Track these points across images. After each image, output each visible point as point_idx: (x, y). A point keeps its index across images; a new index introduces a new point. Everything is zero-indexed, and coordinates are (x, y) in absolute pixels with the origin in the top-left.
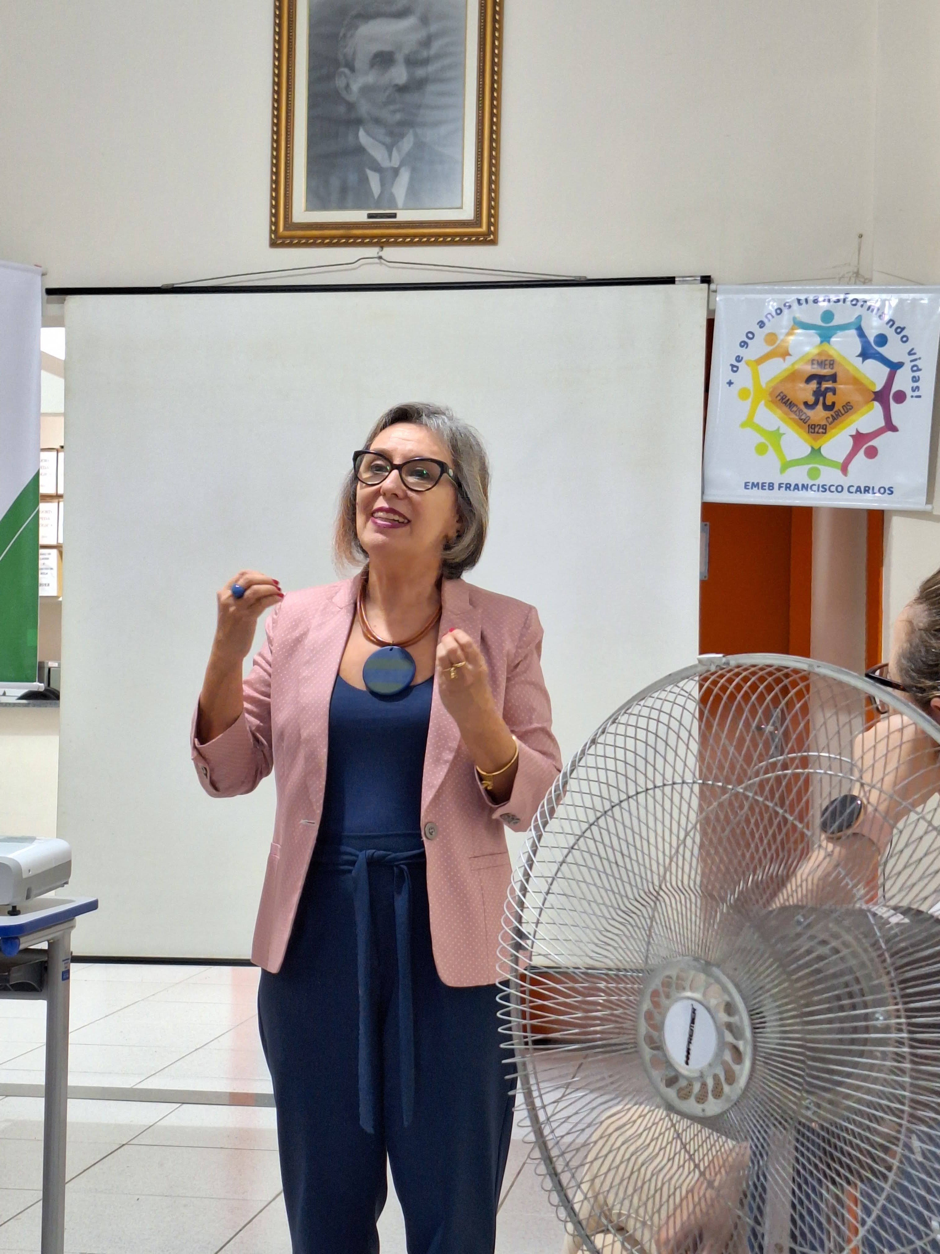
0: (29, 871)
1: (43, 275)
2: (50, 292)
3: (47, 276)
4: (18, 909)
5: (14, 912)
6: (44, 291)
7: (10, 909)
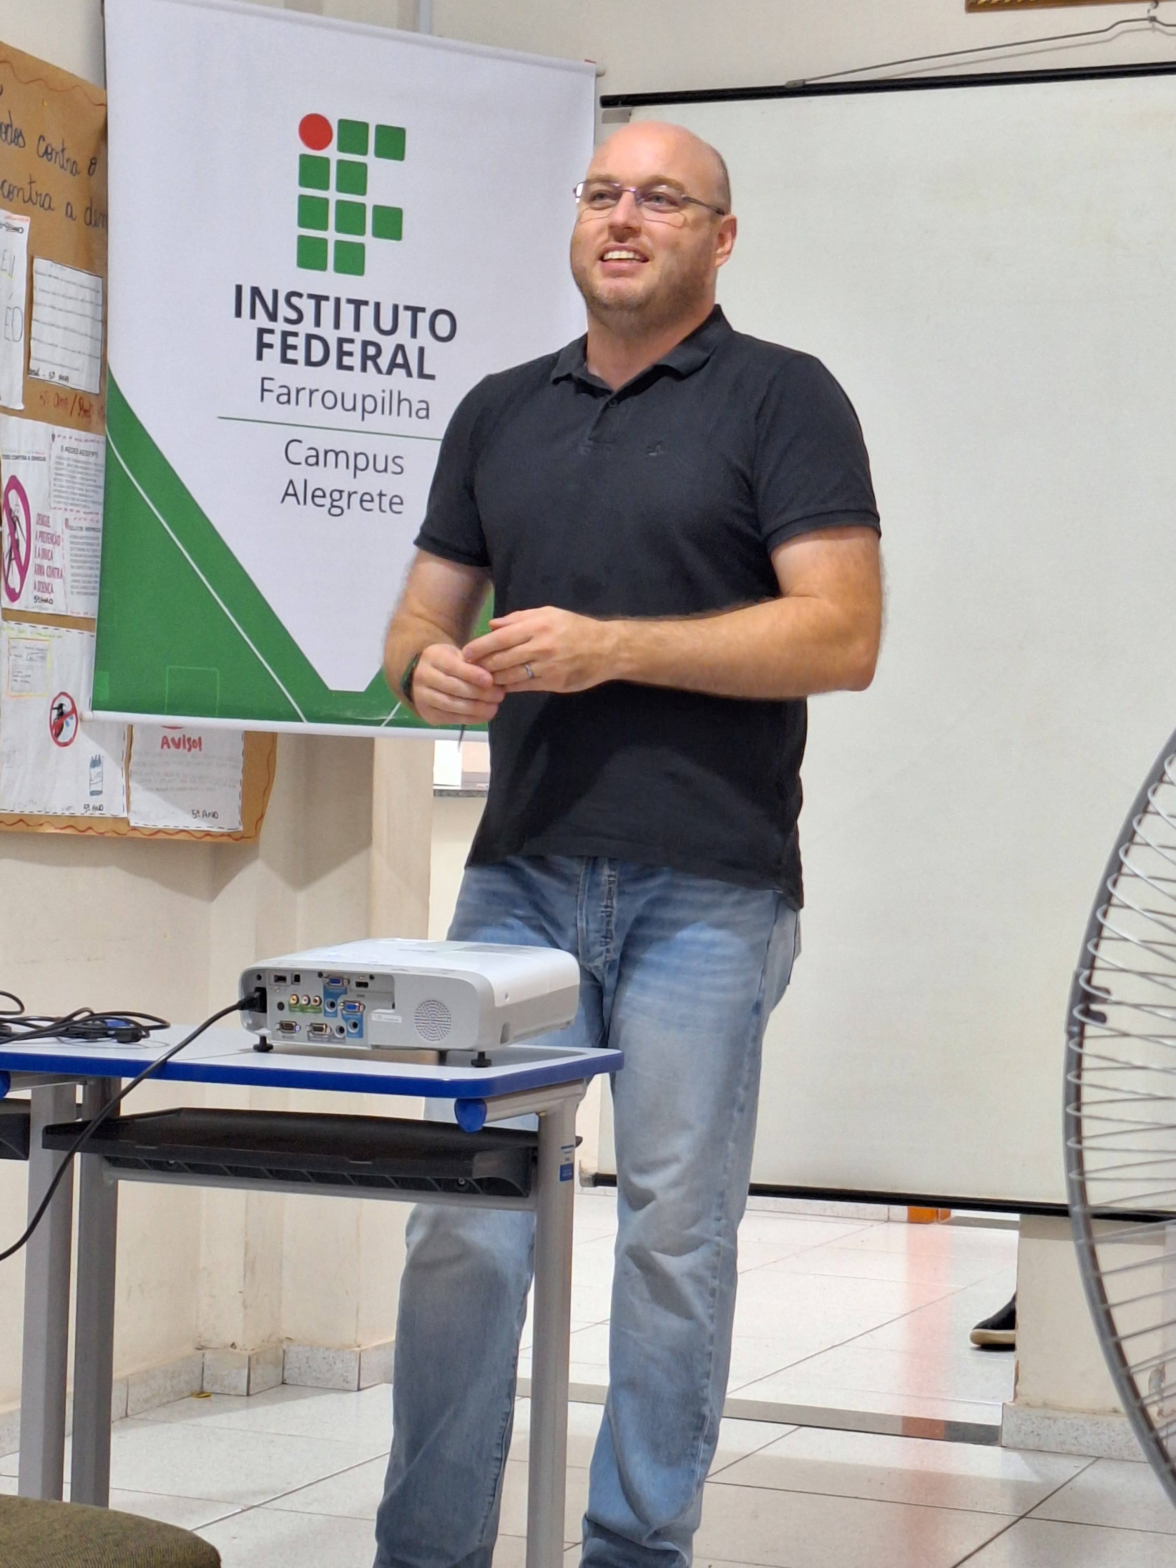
0: (507, 996)
1: (598, 75)
2: (608, 102)
3: (603, 78)
4: (487, 1057)
5: (481, 1061)
6: (598, 101)
7: (475, 1056)
